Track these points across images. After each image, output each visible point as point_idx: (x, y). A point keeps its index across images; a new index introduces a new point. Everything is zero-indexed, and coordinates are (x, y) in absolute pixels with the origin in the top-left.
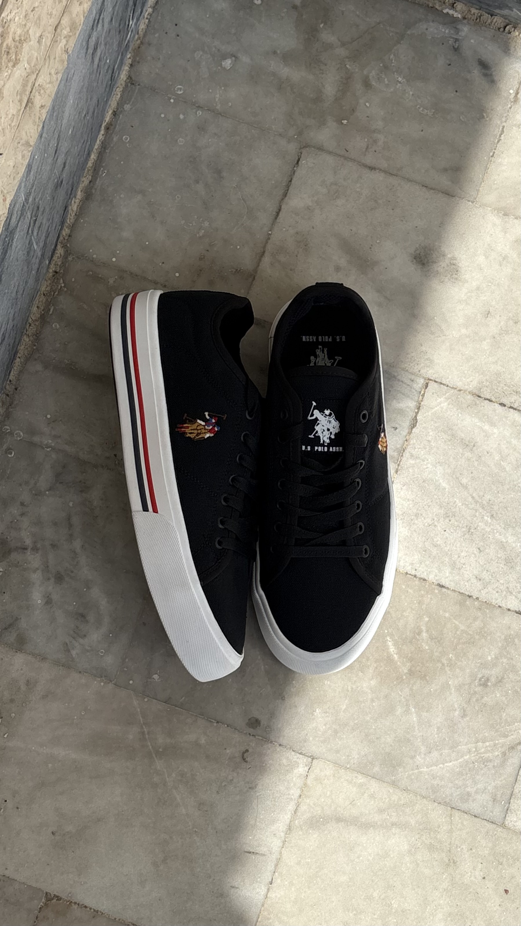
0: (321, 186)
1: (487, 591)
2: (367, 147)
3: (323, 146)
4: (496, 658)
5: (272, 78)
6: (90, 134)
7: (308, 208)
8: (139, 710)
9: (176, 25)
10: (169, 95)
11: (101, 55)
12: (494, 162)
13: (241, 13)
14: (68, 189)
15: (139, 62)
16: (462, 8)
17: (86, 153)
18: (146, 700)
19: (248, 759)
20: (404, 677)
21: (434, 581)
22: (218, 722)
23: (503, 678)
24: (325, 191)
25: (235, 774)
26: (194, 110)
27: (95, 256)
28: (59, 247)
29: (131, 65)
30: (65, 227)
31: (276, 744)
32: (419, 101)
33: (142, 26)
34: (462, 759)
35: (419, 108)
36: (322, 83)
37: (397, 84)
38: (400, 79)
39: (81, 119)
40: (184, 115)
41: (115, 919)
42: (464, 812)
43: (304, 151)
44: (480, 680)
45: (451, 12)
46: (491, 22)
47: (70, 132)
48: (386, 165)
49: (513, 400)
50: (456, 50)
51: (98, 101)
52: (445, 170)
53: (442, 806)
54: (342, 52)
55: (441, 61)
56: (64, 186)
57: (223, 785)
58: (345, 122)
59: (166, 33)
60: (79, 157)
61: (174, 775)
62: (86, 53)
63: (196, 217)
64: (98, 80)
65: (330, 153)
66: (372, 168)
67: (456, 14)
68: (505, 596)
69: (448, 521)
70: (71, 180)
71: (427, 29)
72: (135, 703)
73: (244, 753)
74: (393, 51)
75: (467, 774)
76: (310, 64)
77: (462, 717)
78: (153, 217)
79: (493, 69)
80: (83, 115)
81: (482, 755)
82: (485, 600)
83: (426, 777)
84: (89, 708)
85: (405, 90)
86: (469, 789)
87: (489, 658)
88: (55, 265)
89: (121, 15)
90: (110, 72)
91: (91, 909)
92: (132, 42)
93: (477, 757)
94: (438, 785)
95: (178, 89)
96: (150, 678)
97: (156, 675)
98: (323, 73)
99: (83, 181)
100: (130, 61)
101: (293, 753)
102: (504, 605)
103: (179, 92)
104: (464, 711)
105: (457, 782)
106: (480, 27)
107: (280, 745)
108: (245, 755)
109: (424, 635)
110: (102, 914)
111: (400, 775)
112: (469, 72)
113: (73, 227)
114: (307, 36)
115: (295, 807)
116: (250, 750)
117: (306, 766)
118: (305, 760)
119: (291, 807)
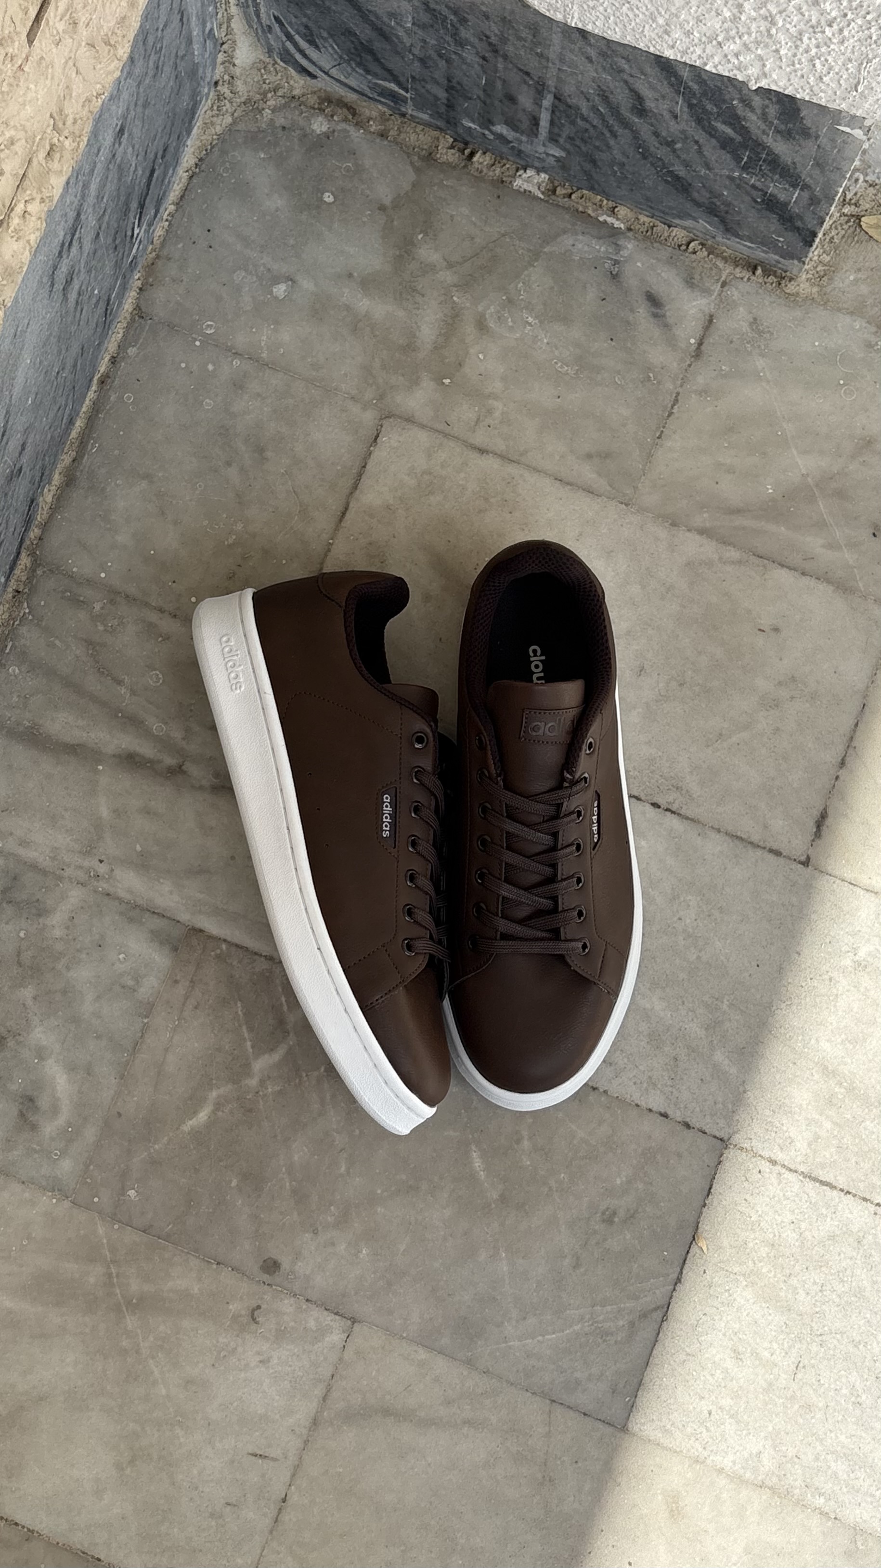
0: (409, 475)
1: (621, 1080)
2: (478, 419)
3: (413, 417)
4: (629, 1182)
5: (345, 313)
6: (71, 395)
7: (388, 507)
8: (105, 1241)
9: (209, 231)
10: (194, 336)
11: (81, 287)
12: (661, 446)
13: (304, 217)
14: (33, 476)
15: (152, 285)
16: (626, 215)
17: (64, 421)
18: (116, 1227)
19: (260, 1319)
20: (493, 1206)
22: (218, 1264)
23: (636, 1211)
24: (413, 482)
25: (240, 1341)
26: (230, 359)
27: (75, 569)
28: (23, 555)
29: (141, 289)
30: (33, 527)
31: (301, 1298)
32: (557, 353)
33: (159, 232)
34: (571, 1330)
35: (556, 363)
36: (416, 323)
37: (525, 327)
38: (530, 319)
39: (49, 381)
40: (214, 365)
41: (58, 1543)
42: (569, 1407)
43: (386, 423)
44: (603, 1213)
45: (610, 220)
46: (669, 236)
47: (30, 402)
48: (504, 447)
49: (671, 799)
50: (615, 277)
51: (82, 349)
52: (589, 456)
53: (538, 1398)
54: (448, 277)
55: (592, 294)
56: (25, 473)
57: (222, 1354)
58: (447, 381)
59: (194, 243)
60: (52, 429)
61: (151, 1339)
62: (51, 291)
63: (225, 516)
64: (79, 321)
65: (423, 426)
66: (482, 451)
67: (617, 222)
68: (647, 1090)
70: (40, 464)
71: (573, 245)
72: (101, 1231)
73: (253, 1311)
74: (523, 276)
75: (576, 1352)
76: (401, 294)
77: (574, 1267)
78: (163, 513)
79: (666, 308)
80: (54, 374)
81: (600, 1325)
82: (617, 1094)
83: (518, 1354)
84: (34, 1235)
85: (537, 336)
86: (578, 1375)
87: (618, 1182)
88: (17, 581)
89: (116, 225)
90: (102, 305)
91: (23, 1527)
92: (142, 256)
93: (593, 1327)
94: (534, 1367)
95: (208, 326)
96: (123, 1195)
97: (133, 1191)
98: (418, 309)
99: (63, 460)
100: (139, 283)
101: (326, 1313)
102: (643, 1104)
103: (209, 332)
104: (578, 1258)
105: (560, 1364)
106: (652, 243)
107: (307, 1300)
108: (256, 1313)
109: (526, 1144)
110: (40, 1535)
111: (479, 1350)
112: (632, 310)
113: (45, 526)
114: (398, 253)
115: (324, 1391)
116: (263, 1307)
117: (344, 1332)
118: (342, 1324)
119: (319, 1391)
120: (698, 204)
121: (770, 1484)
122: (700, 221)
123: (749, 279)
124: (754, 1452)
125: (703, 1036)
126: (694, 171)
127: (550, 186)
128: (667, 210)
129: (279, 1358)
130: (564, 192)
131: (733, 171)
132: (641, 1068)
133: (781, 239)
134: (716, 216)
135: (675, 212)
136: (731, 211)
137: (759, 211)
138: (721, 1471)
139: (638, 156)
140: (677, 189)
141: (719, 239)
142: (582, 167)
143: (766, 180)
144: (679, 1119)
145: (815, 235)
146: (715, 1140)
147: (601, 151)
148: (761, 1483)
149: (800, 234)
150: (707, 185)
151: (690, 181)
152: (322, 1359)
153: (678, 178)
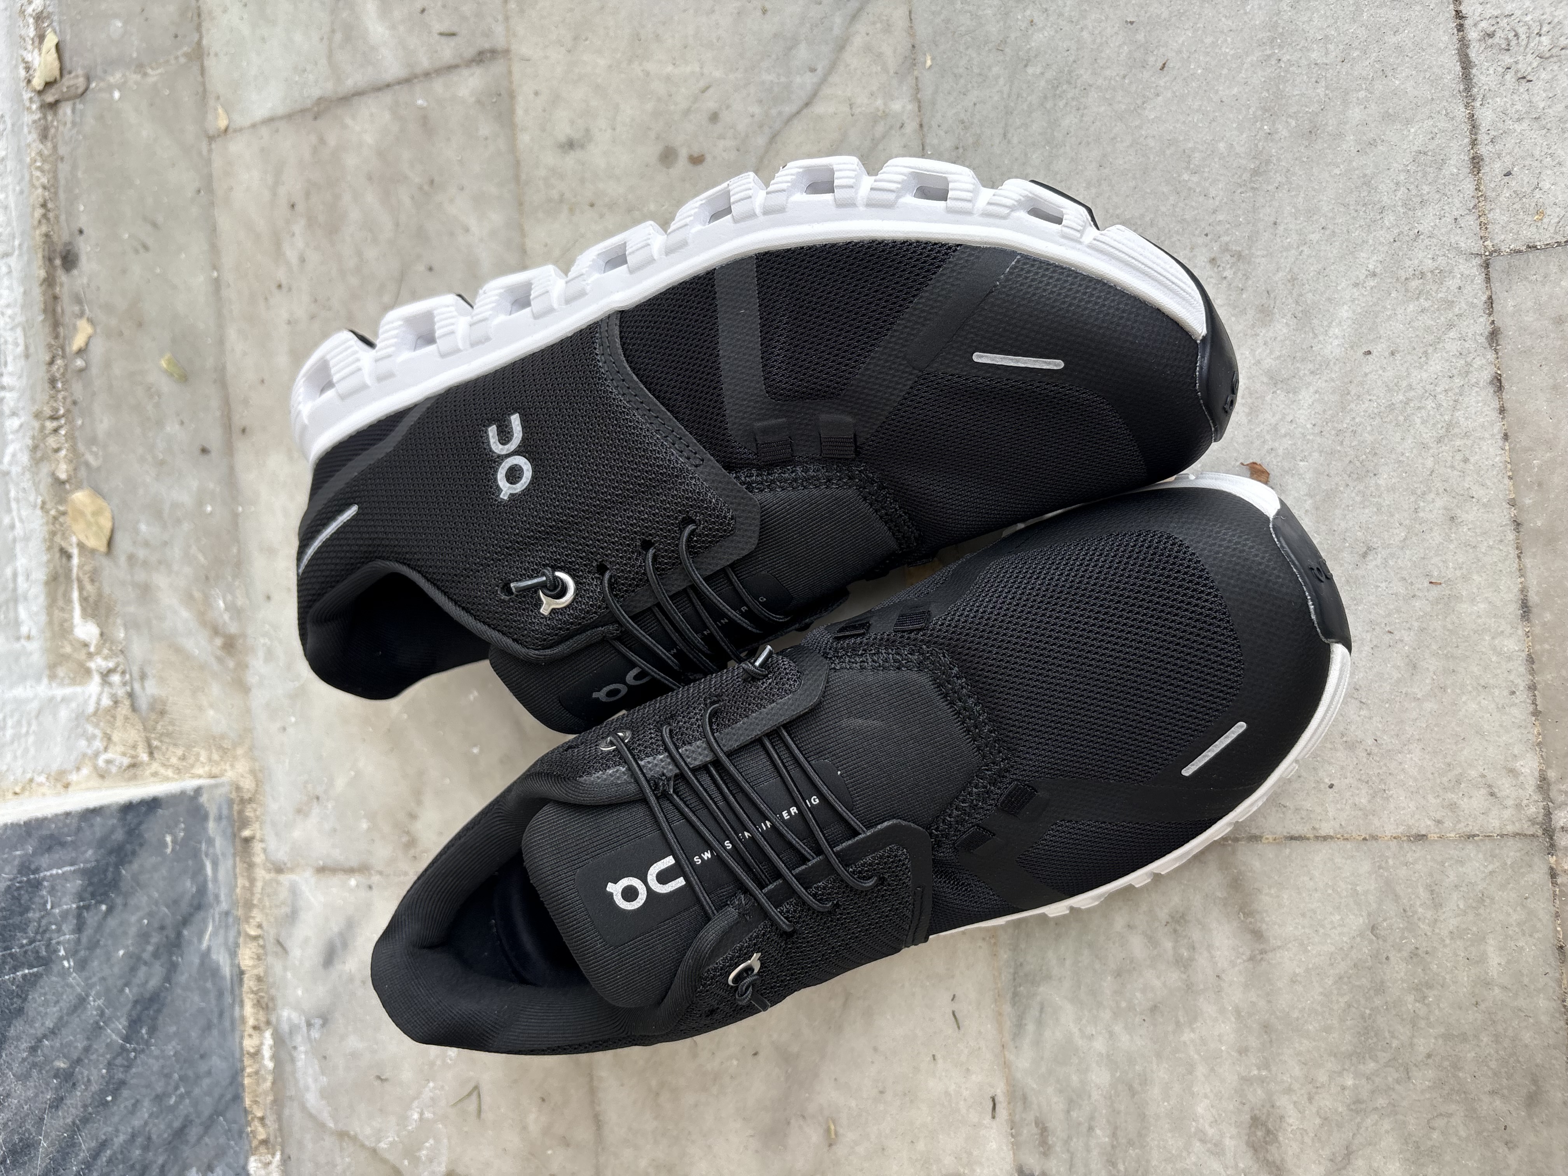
120: (172, 968)
122: (205, 945)
123: (262, 841)
125: (1311, 390)
126: (102, 1014)
127: (263, 1149)
128: (212, 996)
130: (260, 1129)
131: (64, 973)
133: (169, 839)
134: (179, 935)
135: (209, 985)
136: (156, 925)
137: (126, 895)
139: (125, 1093)
140: (159, 1011)
141: (224, 906)
142: (199, 1139)
143: (51, 923)
144: (1491, 356)
145: (128, 808)
146: (1493, 275)
147: (149, 1138)
149: (140, 823)
150: (120, 983)
151: (129, 1006)
153: (134, 1024)
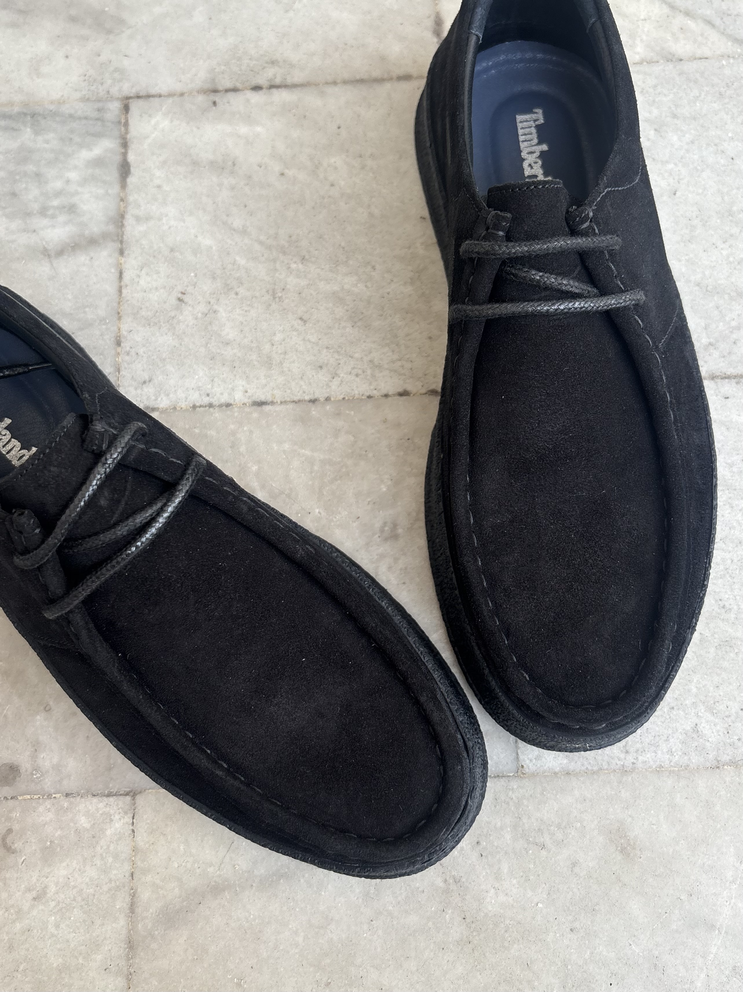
1: (339, 380)
19: (17, 845)
21: (246, 401)
31: (58, 796)
49: (271, 76)
68: (373, 376)
69: (234, 296)
73: (4, 838)
82: (342, 396)
101: (95, 800)
102: (375, 392)
107: (67, 795)
108: (8, 840)
115: (128, 899)
116: (14, 828)
117: (126, 813)
118: (121, 804)
119: (122, 903)
121: (725, 758)
124: (689, 728)
129: (57, 884)
132: (357, 355)
138: (659, 770)
148: (715, 763)
152: (110, 860)
